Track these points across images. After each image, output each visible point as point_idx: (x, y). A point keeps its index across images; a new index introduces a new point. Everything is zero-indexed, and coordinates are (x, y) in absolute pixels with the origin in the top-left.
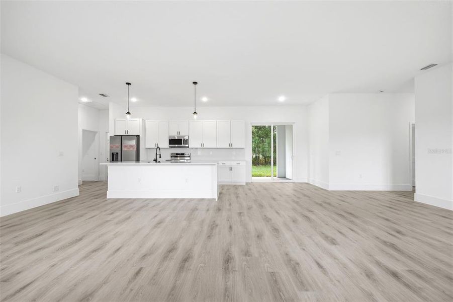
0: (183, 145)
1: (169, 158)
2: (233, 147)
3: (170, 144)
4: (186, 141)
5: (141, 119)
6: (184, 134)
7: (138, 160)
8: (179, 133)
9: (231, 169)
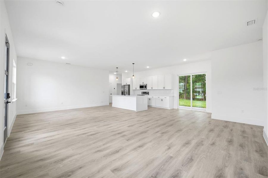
0: (144, 88)
1: (141, 94)
2: (166, 89)
3: (140, 88)
4: (146, 87)
5: (130, 78)
6: (145, 83)
7: (129, 94)
8: (143, 83)
9: (162, 100)
